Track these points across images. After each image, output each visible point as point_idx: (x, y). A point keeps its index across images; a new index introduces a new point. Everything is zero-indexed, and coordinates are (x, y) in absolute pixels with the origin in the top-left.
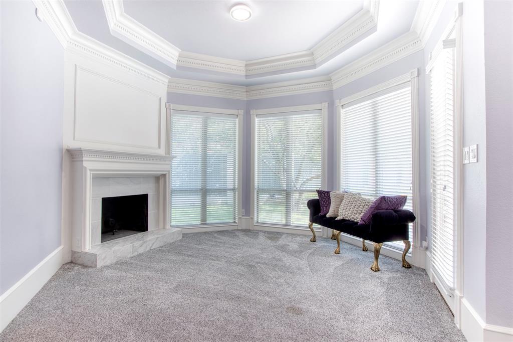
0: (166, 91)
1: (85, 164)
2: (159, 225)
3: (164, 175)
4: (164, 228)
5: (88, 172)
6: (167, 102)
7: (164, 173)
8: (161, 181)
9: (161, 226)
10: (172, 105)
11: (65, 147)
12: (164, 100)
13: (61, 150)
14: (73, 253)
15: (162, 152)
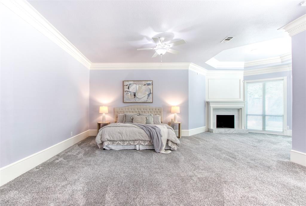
0: (243, 76)
1: (211, 105)
2: (239, 127)
3: (241, 109)
4: (241, 128)
5: (212, 107)
6: (244, 80)
7: (241, 108)
8: (240, 111)
9: (240, 127)
10: (246, 81)
11: (206, 101)
12: (242, 79)
13: (205, 102)
14: (209, 129)
15: (242, 99)
